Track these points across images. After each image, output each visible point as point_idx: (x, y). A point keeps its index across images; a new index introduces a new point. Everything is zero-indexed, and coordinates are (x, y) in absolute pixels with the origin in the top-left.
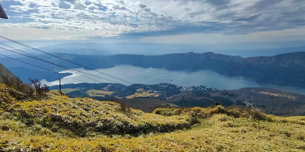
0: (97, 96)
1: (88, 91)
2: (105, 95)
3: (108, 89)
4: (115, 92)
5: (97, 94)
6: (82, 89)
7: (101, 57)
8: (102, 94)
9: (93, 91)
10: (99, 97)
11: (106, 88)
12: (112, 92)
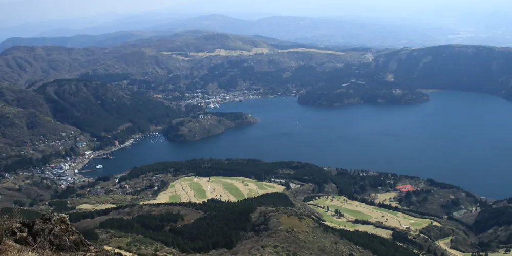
0: (362, 228)
1: (316, 201)
2: (393, 229)
3: (400, 201)
4: (435, 223)
5: (357, 222)
6: (293, 186)
7: (370, 57)
8: (379, 225)
9: (338, 202)
10: (366, 233)
11: (392, 194)
12: (424, 223)
